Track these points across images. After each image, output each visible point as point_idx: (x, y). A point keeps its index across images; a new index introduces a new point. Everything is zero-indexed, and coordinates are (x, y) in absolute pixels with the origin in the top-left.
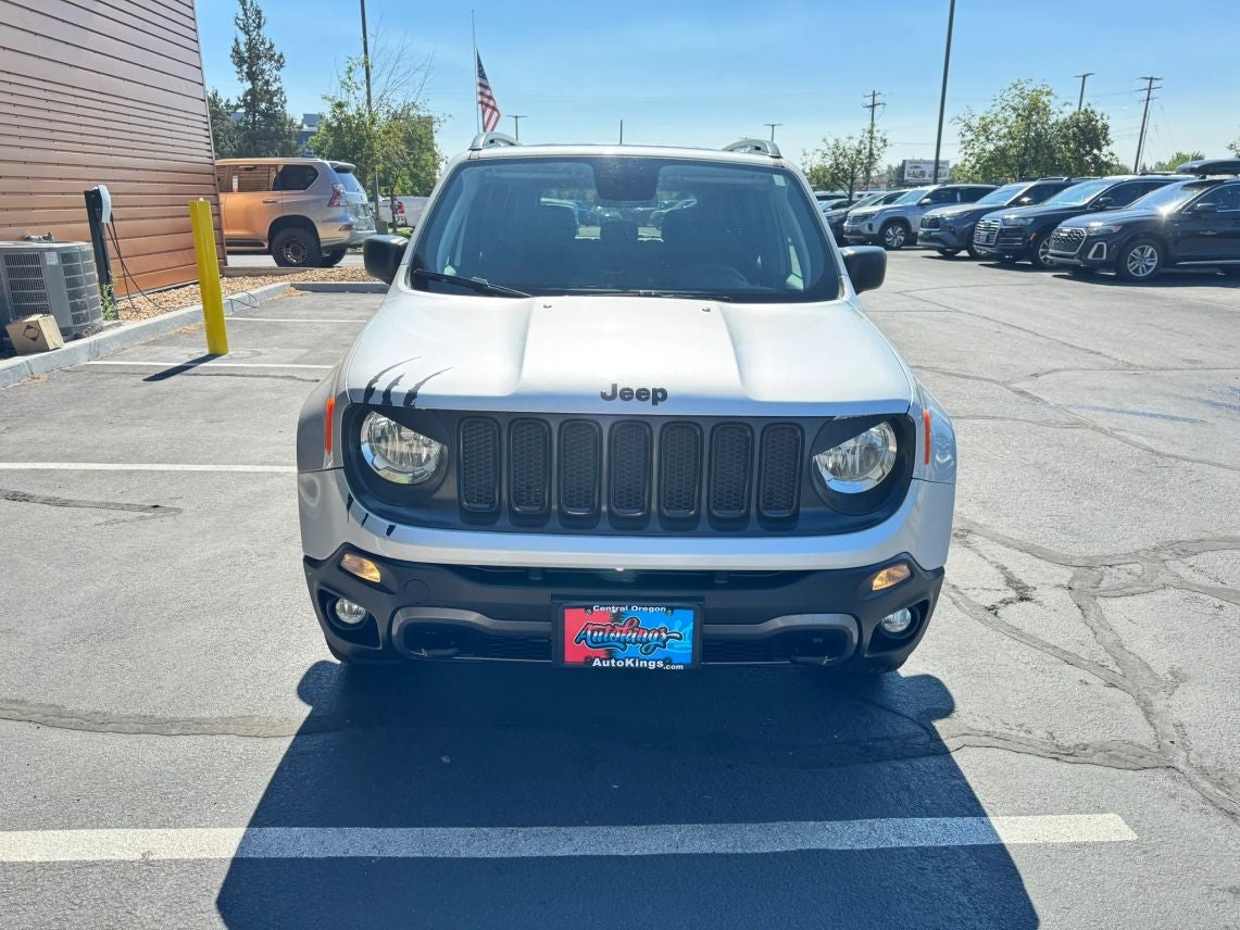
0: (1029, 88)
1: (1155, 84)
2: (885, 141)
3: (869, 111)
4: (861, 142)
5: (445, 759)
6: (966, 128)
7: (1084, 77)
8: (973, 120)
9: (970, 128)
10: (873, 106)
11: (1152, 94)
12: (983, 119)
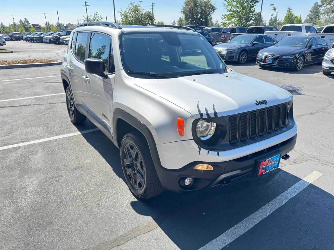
0: (135, 4)
1: (153, 5)
2: (101, 17)
3: (85, 7)
4: (94, 17)
5: (204, 214)
6: (121, 14)
7: (141, 2)
8: (122, 12)
9: (122, 15)
10: (86, 6)
11: (153, 7)
12: (125, 12)
